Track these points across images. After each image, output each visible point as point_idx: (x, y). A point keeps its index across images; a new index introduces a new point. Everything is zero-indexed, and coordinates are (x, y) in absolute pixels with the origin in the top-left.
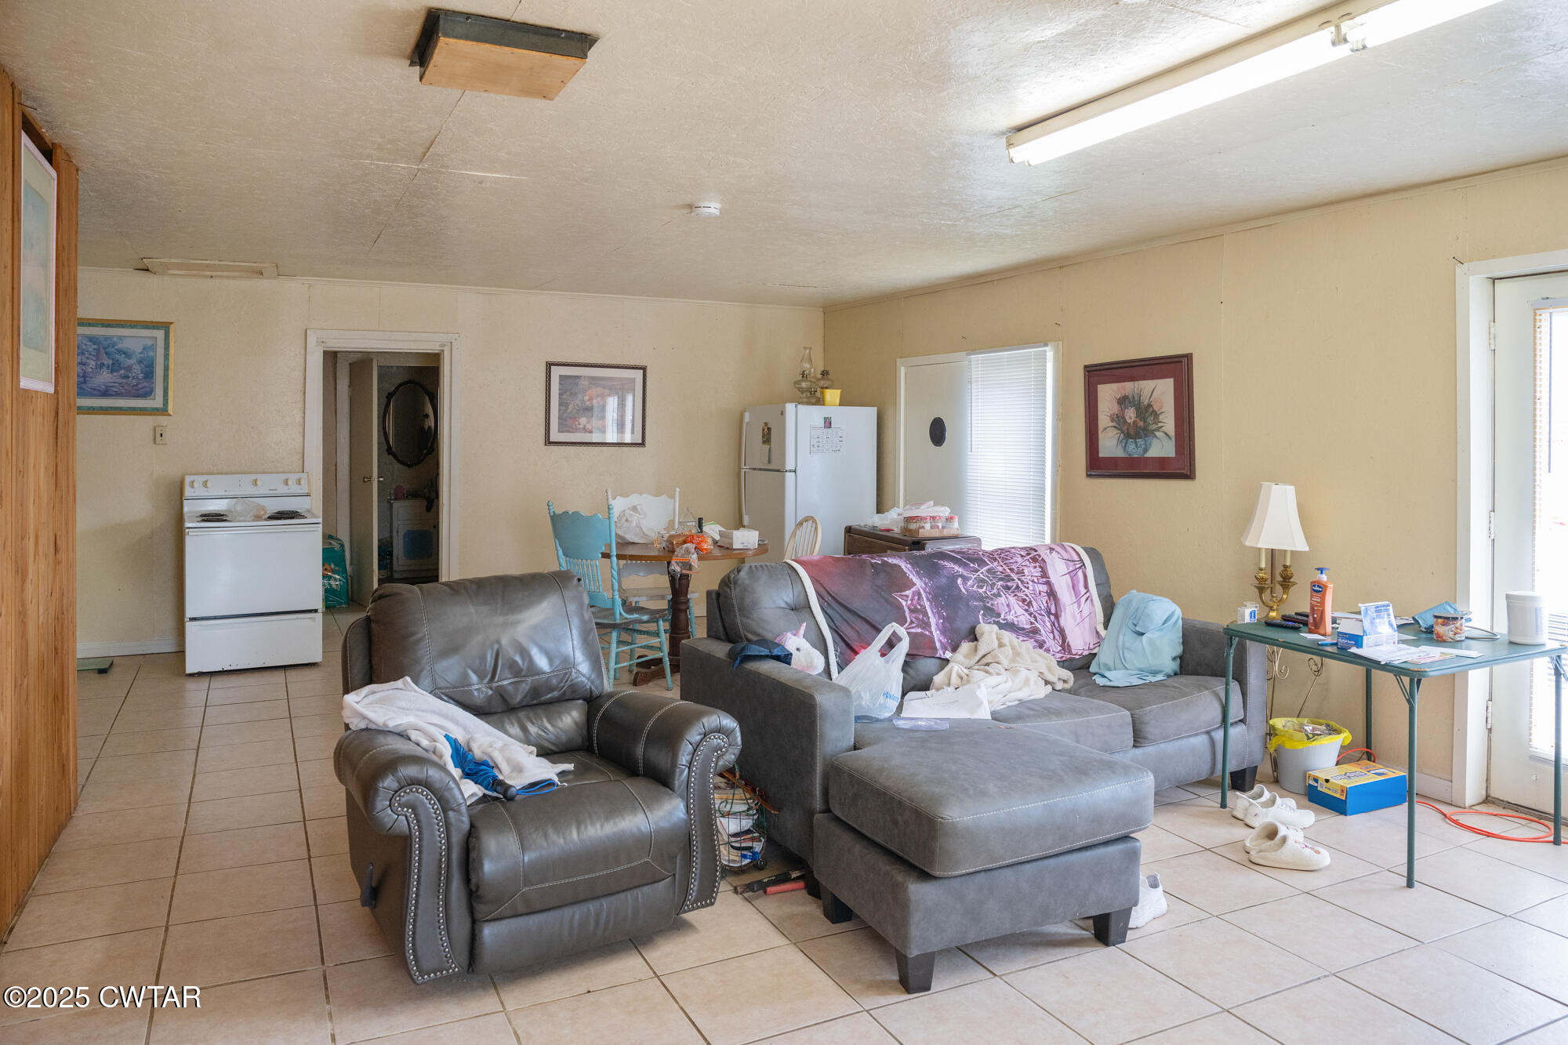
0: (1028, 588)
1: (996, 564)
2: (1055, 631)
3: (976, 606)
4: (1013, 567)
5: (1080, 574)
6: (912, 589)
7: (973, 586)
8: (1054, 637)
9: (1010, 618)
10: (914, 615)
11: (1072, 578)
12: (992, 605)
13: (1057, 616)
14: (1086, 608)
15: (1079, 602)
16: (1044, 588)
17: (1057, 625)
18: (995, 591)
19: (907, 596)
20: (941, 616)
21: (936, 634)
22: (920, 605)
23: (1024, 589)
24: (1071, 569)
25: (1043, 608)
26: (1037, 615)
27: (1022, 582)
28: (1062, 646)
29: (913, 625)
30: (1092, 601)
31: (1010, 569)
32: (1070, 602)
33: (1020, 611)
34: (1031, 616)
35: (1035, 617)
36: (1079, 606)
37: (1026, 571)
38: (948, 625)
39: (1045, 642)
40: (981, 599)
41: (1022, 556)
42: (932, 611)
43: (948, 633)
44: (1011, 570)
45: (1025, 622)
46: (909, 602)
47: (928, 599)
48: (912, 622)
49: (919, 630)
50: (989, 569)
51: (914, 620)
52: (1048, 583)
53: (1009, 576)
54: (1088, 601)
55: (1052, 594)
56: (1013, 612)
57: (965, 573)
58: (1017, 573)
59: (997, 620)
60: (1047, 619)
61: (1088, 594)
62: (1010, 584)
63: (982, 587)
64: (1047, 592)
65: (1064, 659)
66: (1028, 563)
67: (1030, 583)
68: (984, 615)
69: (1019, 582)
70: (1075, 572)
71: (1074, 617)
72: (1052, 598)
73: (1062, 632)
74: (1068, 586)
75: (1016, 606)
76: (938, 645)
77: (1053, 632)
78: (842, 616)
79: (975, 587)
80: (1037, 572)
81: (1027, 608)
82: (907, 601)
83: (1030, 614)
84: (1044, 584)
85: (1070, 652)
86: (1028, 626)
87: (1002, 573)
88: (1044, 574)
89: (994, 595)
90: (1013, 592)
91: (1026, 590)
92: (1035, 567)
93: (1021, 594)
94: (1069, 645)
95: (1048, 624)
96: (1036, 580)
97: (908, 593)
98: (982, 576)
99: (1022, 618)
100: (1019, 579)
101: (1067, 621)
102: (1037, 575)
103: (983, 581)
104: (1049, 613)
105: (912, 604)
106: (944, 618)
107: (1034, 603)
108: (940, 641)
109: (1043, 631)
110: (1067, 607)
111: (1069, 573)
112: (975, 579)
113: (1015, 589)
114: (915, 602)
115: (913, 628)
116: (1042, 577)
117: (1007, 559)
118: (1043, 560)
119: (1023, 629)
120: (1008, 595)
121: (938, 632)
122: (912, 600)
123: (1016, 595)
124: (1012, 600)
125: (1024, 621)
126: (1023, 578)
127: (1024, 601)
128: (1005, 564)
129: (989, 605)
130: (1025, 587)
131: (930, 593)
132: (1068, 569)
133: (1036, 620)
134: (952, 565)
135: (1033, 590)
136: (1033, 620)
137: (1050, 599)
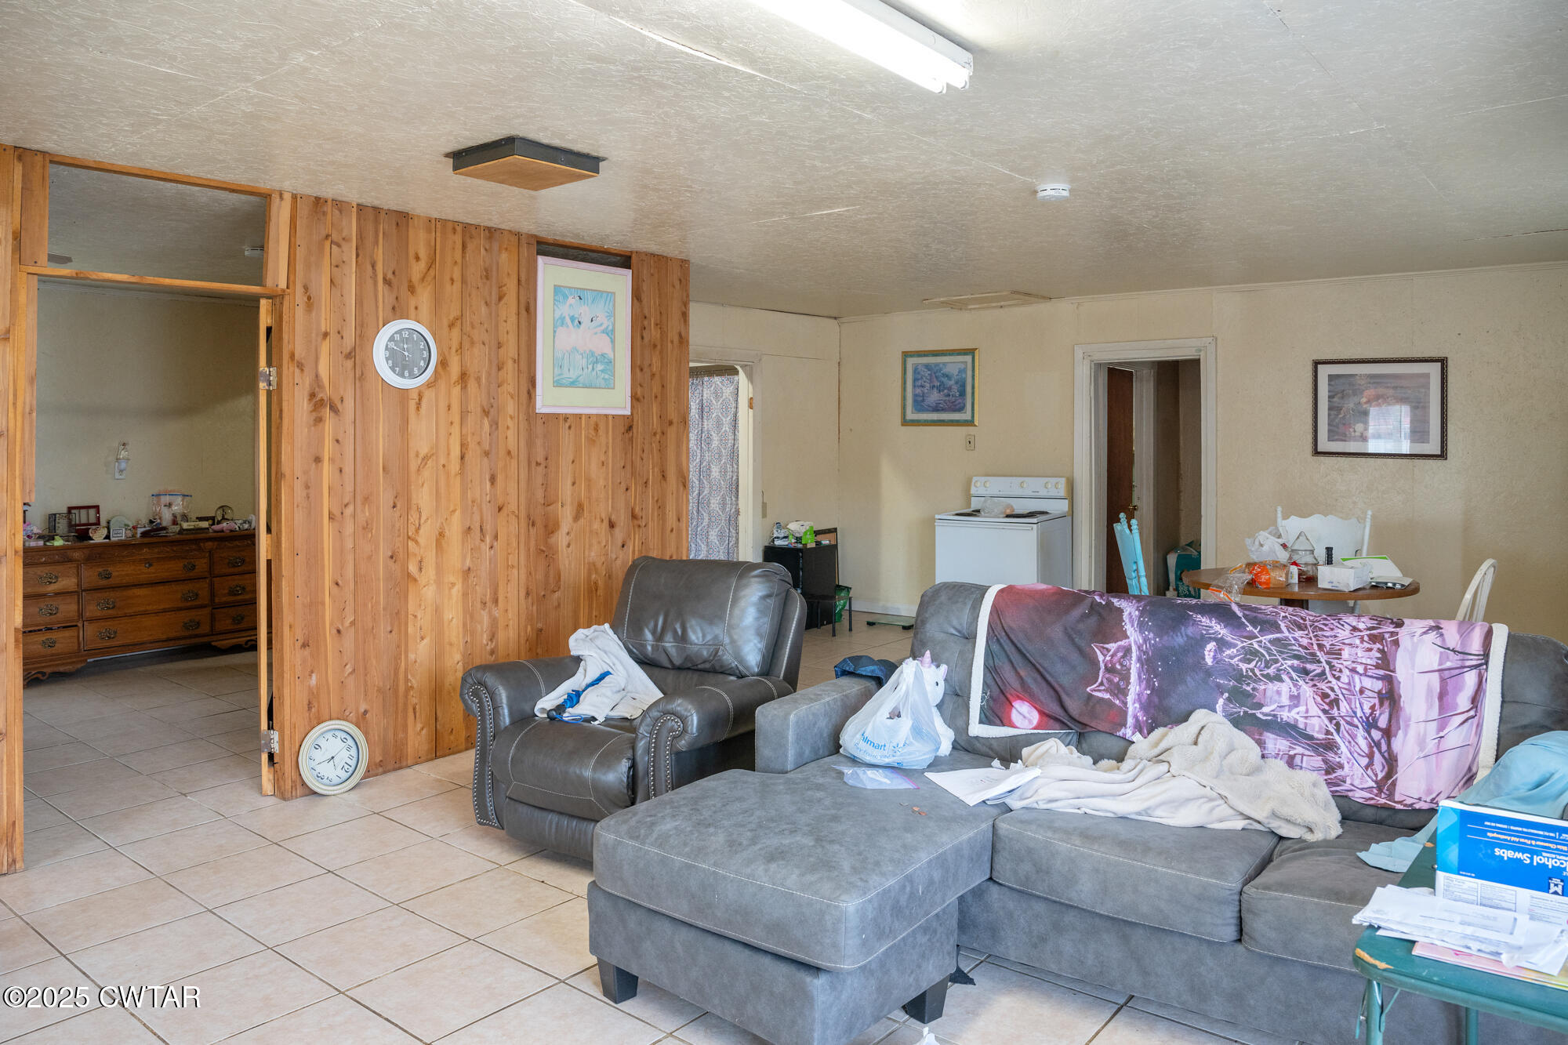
0: (1338, 679)
1: (1298, 634)
2: (1377, 756)
3: (1219, 686)
4: (1325, 643)
5: (1471, 678)
6: (1120, 643)
7: (1232, 658)
8: (1370, 765)
9: (1286, 715)
10: (1107, 676)
11: (1443, 681)
12: (1254, 689)
13: (1388, 733)
14: (1456, 735)
15: (1442, 723)
16: (1378, 685)
17: (1384, 747)
18: (1271, 671)
19: (1108, 650)
20: (1149, 685)
21: (1133, 707)
22: (1121, 664)
23: (1330, 678)
24: (1448, 664)
25: (1359, 714)
26: (1342, 722)
27: (1332, 667)
28: (1380, 785)
29: (1103, 688)
30: (1479, 726)
31: (1319, 645)
32: (1424, 719)
33: (1315, 710)
34: (1331, 722)
35: (1338, 725)
36: (1441, 728)
37: (1346, 654)
38: (1156, 700)
39: (1341, 767)
40: (1240, 677)
41: (1355, 629)
42: (1140, 677)
43: (1152, 711)
44: (1321, 647)
45: (1317, 729)
46: (1108, 658)
47: (1139, 659)
48: (1102, 684)
49: (1107, 696)
50: (1278, 640)
51: (1105, 681)
52: (1389, 680)
53: (1313, 655)
54: (1466, 725)
55: (1390, 697)
56: (1302, 709)
57: (1229, 638)
58: (1328, 653)
59: (1250, 712)
60: (1361, 733)
61: (1472, 713)
62: (1309, 666)
63: (1249, 661)
64: (1379, 693)
65: (1372, 802)
66: (1358, 642)
67: (1346, 672)
68: (1229, 700)
69: (1327, 667)
70: (1457, 671)
71: (1421, 743)
72: (1387, 704)
73: (1391, 762)
74: (1430, 690)
75: (1311, 702)
76: (1130, 721)
77: (1371, 756)
78: (1008, 656)
79: (1236, 659)
80: (1372, 658)
81: (1327, 708)
82: (1105, 656)
83: (1331, 719)
84: (1377, 679)
85: (1391, 795)
86: (1321, 736)
87: (1306, 648)
88: (1386, 663)
89: (1267, 676)
90: (1312, 680)
91: (1334, 681)
92: (1370, 650)
93: (1323, 686)
94: (1394, 784)
95: (1363, 744)
96: (1360, 669)
97: (1113, 646)
98: (1256, 646)
99: (1315, 722)
100: (1328, 663)
101: (1405, 745)
102: (1369, 661)
103: (1255, 653)
104: (1370, 724)
105: (1111, 661)
106: (1153, 689)
107: (1344, 705)
108: (1136, 717)
109: (1343, 749)
110: (1413, 726)
111: (1439, 671)
112: (1243, 648)
113: (1315, 676)
114: (1115, 659)
115: (1100, 691)
116: (1377, 667)
117: (1323, 630)
118: (1396, 643)
119: (1311, 738)
120: (1301, 682)
121: (1137, 705)
122: (1112, 656)
123: (1315, 685)
124: (1307, 690)
125: (1317, 725)
126: (1335, 662)
127: (1324, 696)
128: (1316, 636)
129: (1248, 689)
130: (1334, 676)
131: (1145, 653)
132: (1440, 664)
133: (1338, 730)
134: (1213, 623)
135: (1349, 684)
136: (1331, 728)
137: (1381, 704)
